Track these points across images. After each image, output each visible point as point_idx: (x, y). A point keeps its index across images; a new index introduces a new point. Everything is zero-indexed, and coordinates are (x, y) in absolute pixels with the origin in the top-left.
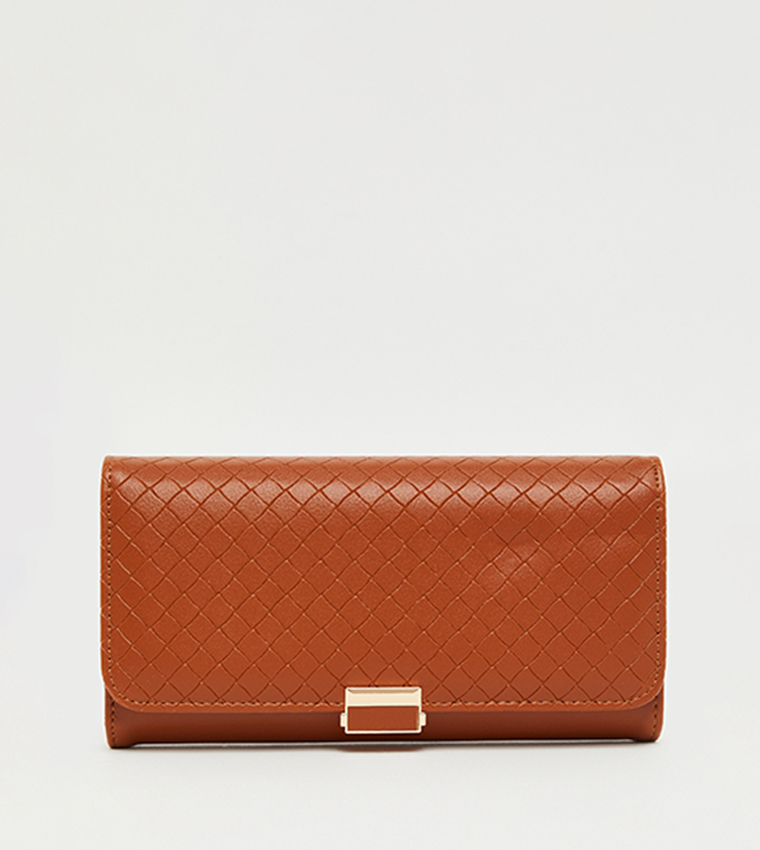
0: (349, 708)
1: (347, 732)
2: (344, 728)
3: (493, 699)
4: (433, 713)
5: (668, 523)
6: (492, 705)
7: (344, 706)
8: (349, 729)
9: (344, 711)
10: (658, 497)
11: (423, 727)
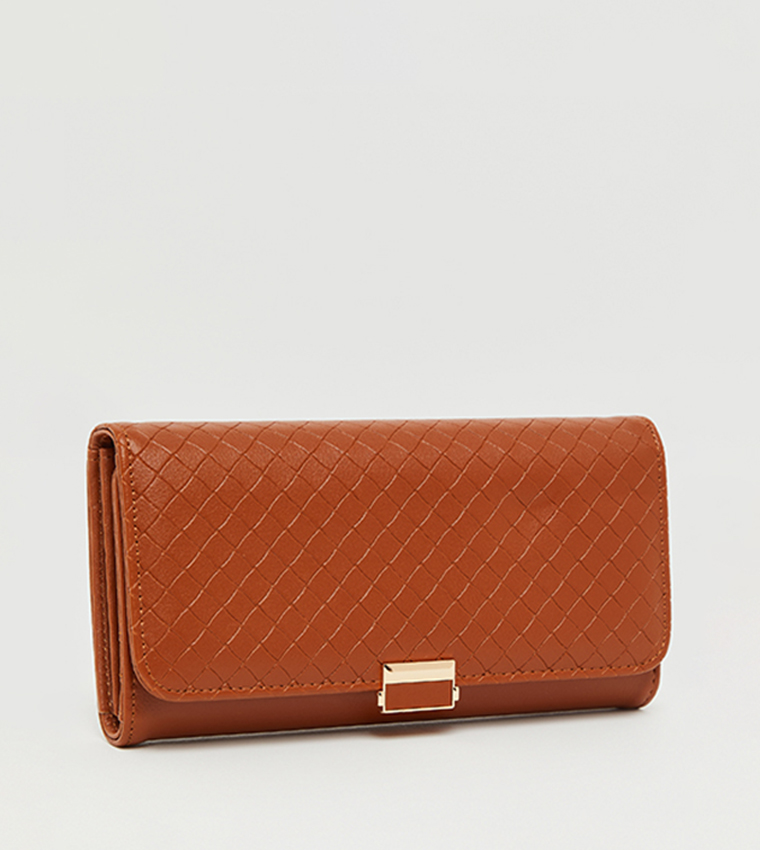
0: (387, 685)
1: (384, 711)
2: (381, 708)
3: (519, 670)
4: (466, 687)
5: (668, 484)
6: (518, 675)
7: (382, 684)
8: (387, 709)
9: (381, 690)
10: (658, 456)
11: (456, 702)
